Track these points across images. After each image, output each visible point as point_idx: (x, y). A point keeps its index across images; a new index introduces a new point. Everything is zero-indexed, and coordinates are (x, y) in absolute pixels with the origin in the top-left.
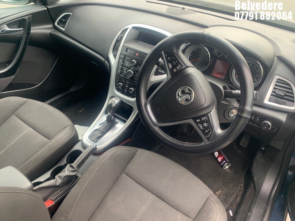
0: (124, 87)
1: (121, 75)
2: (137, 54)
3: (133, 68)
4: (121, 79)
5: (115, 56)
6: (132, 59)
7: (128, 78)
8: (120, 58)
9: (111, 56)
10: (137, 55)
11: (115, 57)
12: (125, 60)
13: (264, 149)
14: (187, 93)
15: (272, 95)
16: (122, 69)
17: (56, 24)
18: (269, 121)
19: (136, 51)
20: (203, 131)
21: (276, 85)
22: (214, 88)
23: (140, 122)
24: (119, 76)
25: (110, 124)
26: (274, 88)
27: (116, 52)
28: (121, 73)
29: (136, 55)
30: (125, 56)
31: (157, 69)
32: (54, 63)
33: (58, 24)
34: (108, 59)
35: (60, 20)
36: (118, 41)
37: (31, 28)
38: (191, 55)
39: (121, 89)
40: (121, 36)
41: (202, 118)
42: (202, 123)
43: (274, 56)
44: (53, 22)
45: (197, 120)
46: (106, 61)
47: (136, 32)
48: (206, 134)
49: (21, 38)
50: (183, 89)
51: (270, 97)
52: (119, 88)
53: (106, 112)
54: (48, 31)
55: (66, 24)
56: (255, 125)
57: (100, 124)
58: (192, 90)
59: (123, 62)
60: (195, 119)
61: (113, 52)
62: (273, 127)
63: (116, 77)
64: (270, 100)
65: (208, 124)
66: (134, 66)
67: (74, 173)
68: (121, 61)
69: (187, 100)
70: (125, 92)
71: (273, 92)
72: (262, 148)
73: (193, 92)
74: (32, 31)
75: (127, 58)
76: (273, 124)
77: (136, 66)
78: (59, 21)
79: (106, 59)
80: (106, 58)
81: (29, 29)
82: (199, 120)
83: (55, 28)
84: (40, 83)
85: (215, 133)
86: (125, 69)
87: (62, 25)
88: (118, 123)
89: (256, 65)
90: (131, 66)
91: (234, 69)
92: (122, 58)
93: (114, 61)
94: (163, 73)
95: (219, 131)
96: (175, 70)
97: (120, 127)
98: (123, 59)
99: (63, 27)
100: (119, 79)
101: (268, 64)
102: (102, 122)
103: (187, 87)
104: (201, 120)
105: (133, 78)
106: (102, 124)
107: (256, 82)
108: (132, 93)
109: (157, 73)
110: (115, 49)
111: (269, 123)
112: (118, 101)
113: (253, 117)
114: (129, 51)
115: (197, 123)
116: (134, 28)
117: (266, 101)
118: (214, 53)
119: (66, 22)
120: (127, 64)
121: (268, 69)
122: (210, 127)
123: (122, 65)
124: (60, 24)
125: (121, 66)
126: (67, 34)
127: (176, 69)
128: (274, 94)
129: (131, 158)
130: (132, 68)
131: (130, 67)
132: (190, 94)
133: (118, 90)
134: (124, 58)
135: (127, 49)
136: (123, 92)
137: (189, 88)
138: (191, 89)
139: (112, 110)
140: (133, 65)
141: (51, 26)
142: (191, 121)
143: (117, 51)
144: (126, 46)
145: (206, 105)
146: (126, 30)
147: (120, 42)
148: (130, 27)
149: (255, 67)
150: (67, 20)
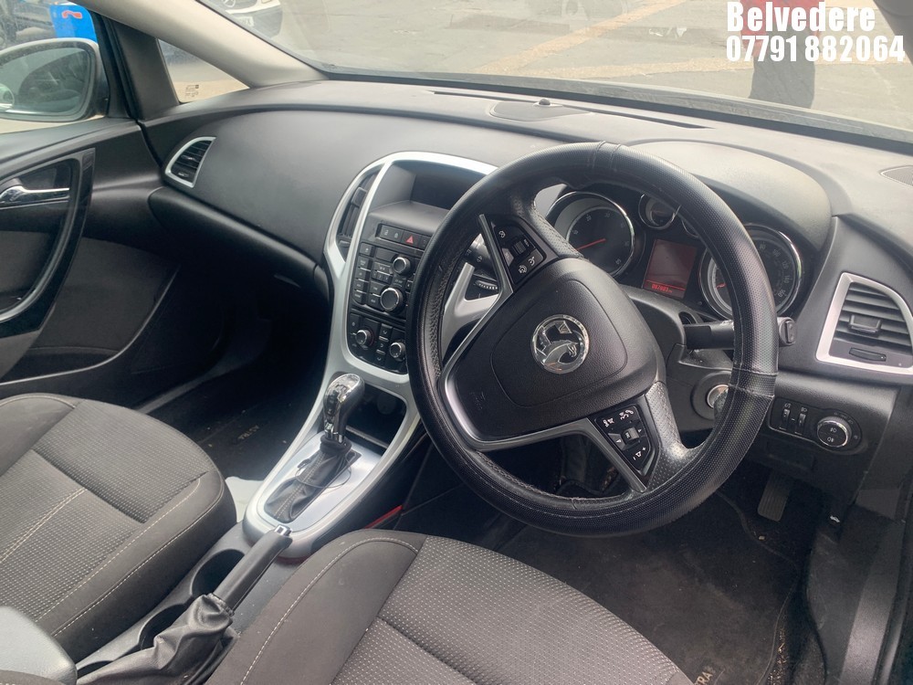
0: (373, 343)
1: (365, 306)
2: (411, 238)
3: (401, 282)
4: (364, 317)
5: (344, 250)
6: (396, 256)
7: (385, 313)
8: (359, 254)
9: (333, 252)
10: (410, 241)
11: (345, 255)
12: (374, 259)
13: (838, 521)
14: (566, 337)
15: (838, 334)
16: (366, 287)
17: (168, 171)
18: (839, 416)
19: (406, 231)
20: (627, 455)
21: (847, 303)
22: (653, 319)
23: (430, 450)
24: (360, 309)
25: (334, 461)
26: (843, 313)
27: (349, 237)
28: (364, 299)
29: (408, 241)
30: (375, 247)
31: (474, 279)
32: (161, 290)
33: (174, 171)
34: (323, 263)
35: (180, 158)
36: (354, 206)
37: (95, 187)
38: (576, 232)
39: (365, 347)
40: (361, 191)
41: (622, 414)
42: (620, 427)
43: (830, 216)
44: (161, 166)
45: (605, 422)
46: (318, 268)
47: (406, 176)
48: (637, 465)
49: (63, 215)
50: (551, 325)
51: (833, 342)
52: (359, 345)
53: (320, 426)
54: (145, 194)
55: (196, 170)
56: (797, 435)
57: (301, 464)
58: (581, 326)
59: (370, 265)
60: (597, 418)
61: (339, 239)
62: (856, 437)
63: (349, 313)
64: (834, 351)
65: (639, 431)
66: (403, 274)
67: (216, 625)
68: (363, 262)
69: (567, 358)
70: (379, 355)
71: (840, 324)
72: (832, 518)
73: (584, 331)
74: (95, 196)
75: (380, 253)
76: (854, 428)
77: (408, 273)
78: (176, 163)
79: (319, 261)
80: (319, 258)
81: (88, 190)
82: (611, 421)
83: (166, 183)
84: (119, 351)
85: (665, 459)
86: (375, 287)
87: (185, 172)
88: (359, 456)
89: (776, 247)
90: (395, 276)
91: (712, 261)
92: (364, 255)
93: (340, 265)
94: (491, 290)
95: (677, 451)
96: (523, 269)
97: (367, 469)
98: (369, 255)
99: (190, 179)
100: (358, 317)
101: (814, 237)
102: (309, 457)
103: (565, 317)
104: (617, 418)
105: (399, 311)
106: (307, 462)
107: (784, 297)
108: (401, 357)
109: (474, 292)
110: (345, 230)
111: (841, 426)
112: (357, 384)
113: (787, 408)
114: (385, 232)
115: (604, 431)
116: (398, 164)
117: (823, 355)
118: (645, 217)
119: (197, 165)
120: (382, 270)
121: (816, 254)
122: (650, 440)
123: (368, 276)
124: (180, 171)
125: (365, 277)
126: (202, 197)
127: (528, 265)
128: (844, 330)
129: (405, 565)
130: (397, 281)
131: (391, 278)
132: (574, 336)
133: (357, 352)
134: (372, 254)
135: (380, 226)
136: (371, 358)
137: (570, 319)
138: (576, 322)
139: (338, 414)
140: (400, 272)
141: (153, 178)
142: (586, 426)
143: (351, 235)
144: (375, 219)
145: (627, 371)
146: (375, 172)
147: (358, 207)
148: (387, 162)
149: (776, 253)
150: (200, 159)
